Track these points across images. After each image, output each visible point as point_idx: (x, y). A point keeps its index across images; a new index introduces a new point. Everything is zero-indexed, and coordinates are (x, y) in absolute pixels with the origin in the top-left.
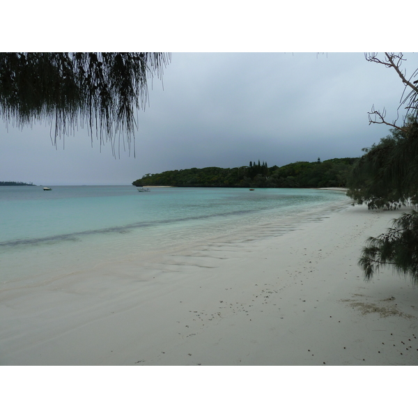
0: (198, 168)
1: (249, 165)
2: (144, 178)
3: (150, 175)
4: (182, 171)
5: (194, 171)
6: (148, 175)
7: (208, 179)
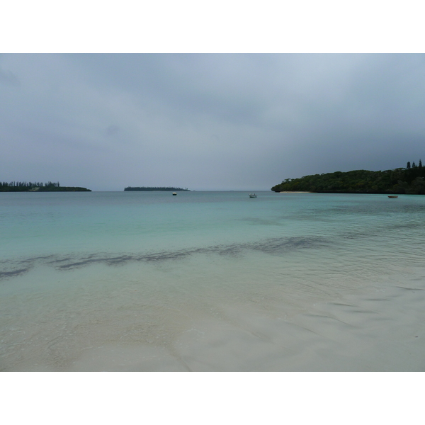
0: (342, 171)
1: (406, 167)
2: (283, 184)
3: (290, 180)
4: (323, 175)
5: (338, 174)
6: (288, 180)
7: (353, 183)
